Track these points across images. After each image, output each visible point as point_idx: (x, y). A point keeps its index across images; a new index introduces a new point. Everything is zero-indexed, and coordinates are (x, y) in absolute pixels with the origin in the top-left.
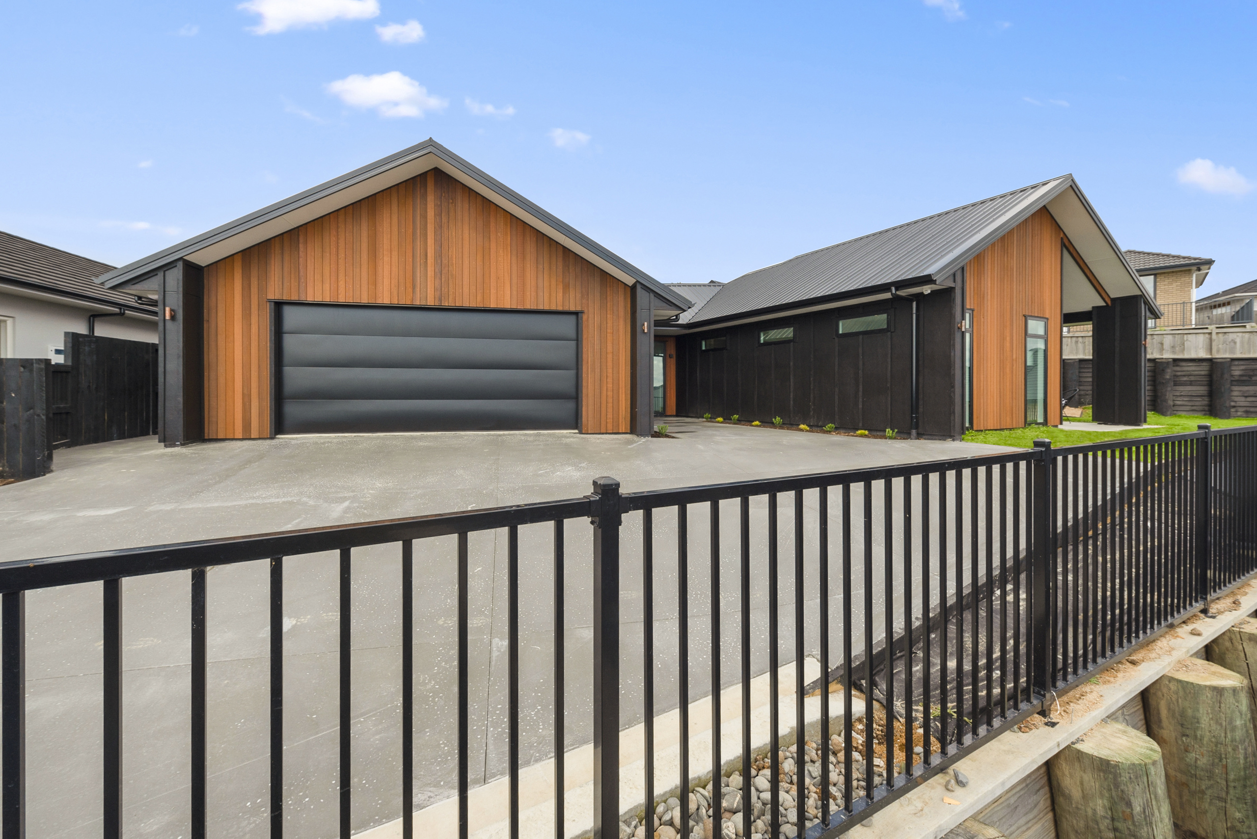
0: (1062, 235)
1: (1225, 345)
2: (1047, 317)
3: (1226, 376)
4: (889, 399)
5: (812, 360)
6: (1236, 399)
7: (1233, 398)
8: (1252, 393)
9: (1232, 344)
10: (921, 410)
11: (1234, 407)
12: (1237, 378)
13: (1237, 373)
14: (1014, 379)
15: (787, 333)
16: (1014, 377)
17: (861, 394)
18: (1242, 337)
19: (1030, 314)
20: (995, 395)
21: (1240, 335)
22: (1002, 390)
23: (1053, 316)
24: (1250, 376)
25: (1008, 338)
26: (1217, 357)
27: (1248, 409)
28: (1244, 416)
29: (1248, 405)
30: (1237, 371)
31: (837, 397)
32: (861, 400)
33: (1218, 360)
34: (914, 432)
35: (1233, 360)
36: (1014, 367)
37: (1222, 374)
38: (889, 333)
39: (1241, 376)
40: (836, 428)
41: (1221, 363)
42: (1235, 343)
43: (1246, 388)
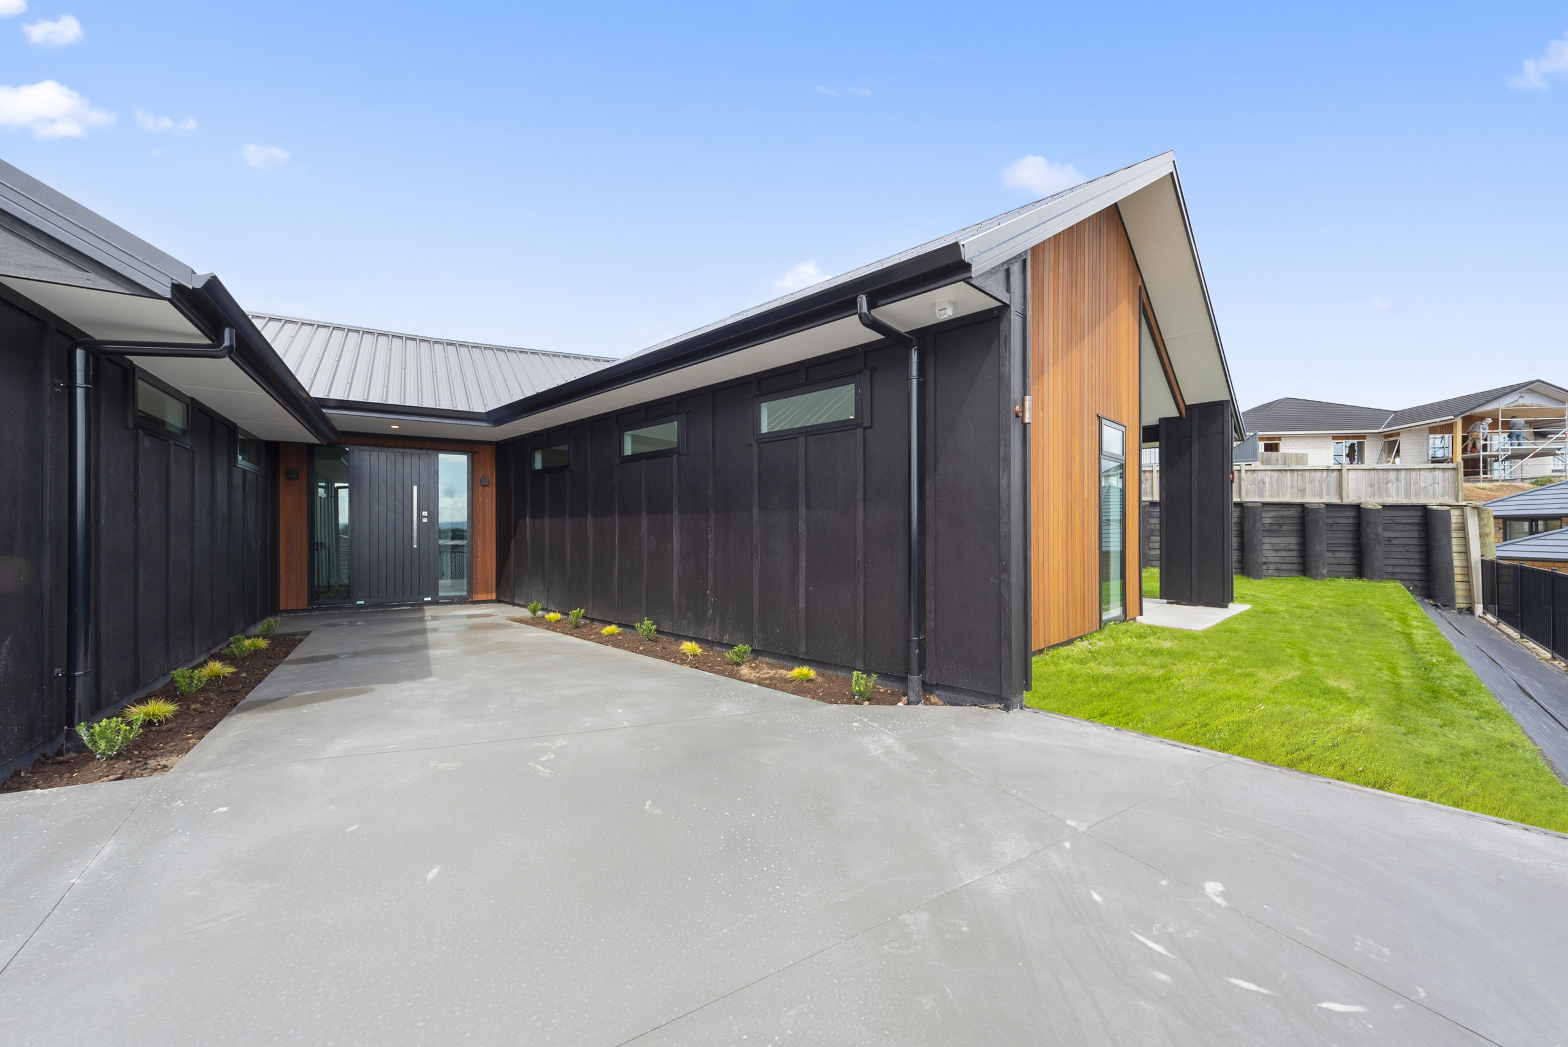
0: (1140, 283)
1: (1254, 485)
2: (1125, 424)
3: (1258, 525)
4: (861, 591)
5: (711, 493)
6: (1267, 553)
7: (1264, 552)
8: (1282, 546)
9: (1261, 484)
10: (930, 624)
11: (1265, 563)
12: (1267, 527)
13: (1267, 521)
14: (1086, 541)
15: (666, 433)
16: (1086, 532)
17: (802, 576)
18: (1271, 476)
19: (1105, 416)
20: (1061, 574)
21: (1269, 473)
22: (1070, 563)
23: (1131, 423)
24: (1280, 525)
25: (1078, 457)
26: (1246, 500)
27: (1279, 566)
28: (1275, 574)
29: (1278, 561)
30: (1267, 518)
31: (756, 580)
32: (802, 590)
33: (1250, 505)
34: (915, 680)
35: (1264, 504)
36: (1086, 515)
37: (1255, 522)
38: (860, 431)
39: (1272, 524)
40: (756, 653)
41: (1253, 508)
42: (1264, 483)
43: (1276, 540)
